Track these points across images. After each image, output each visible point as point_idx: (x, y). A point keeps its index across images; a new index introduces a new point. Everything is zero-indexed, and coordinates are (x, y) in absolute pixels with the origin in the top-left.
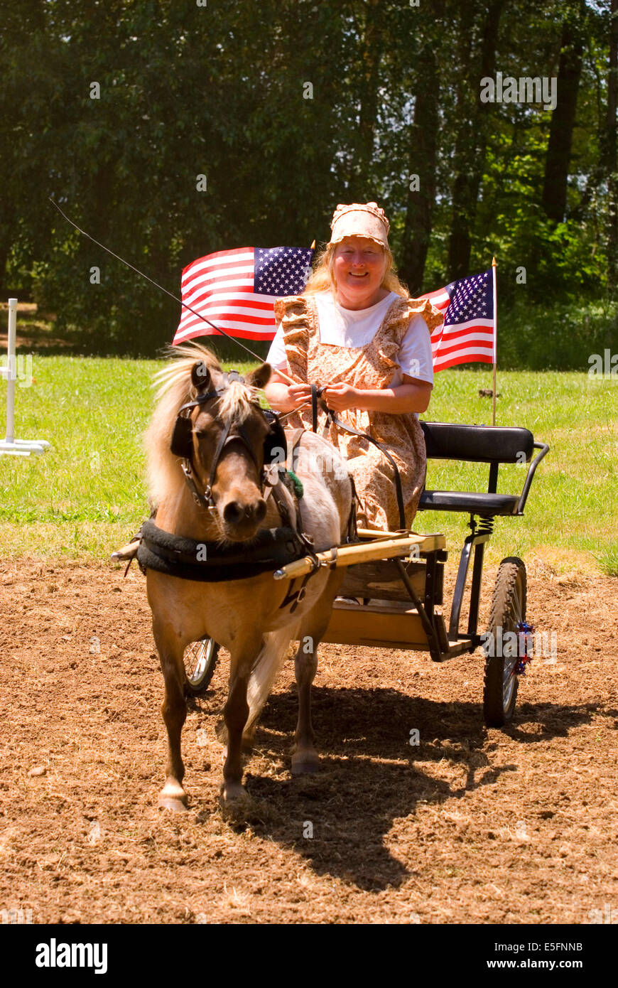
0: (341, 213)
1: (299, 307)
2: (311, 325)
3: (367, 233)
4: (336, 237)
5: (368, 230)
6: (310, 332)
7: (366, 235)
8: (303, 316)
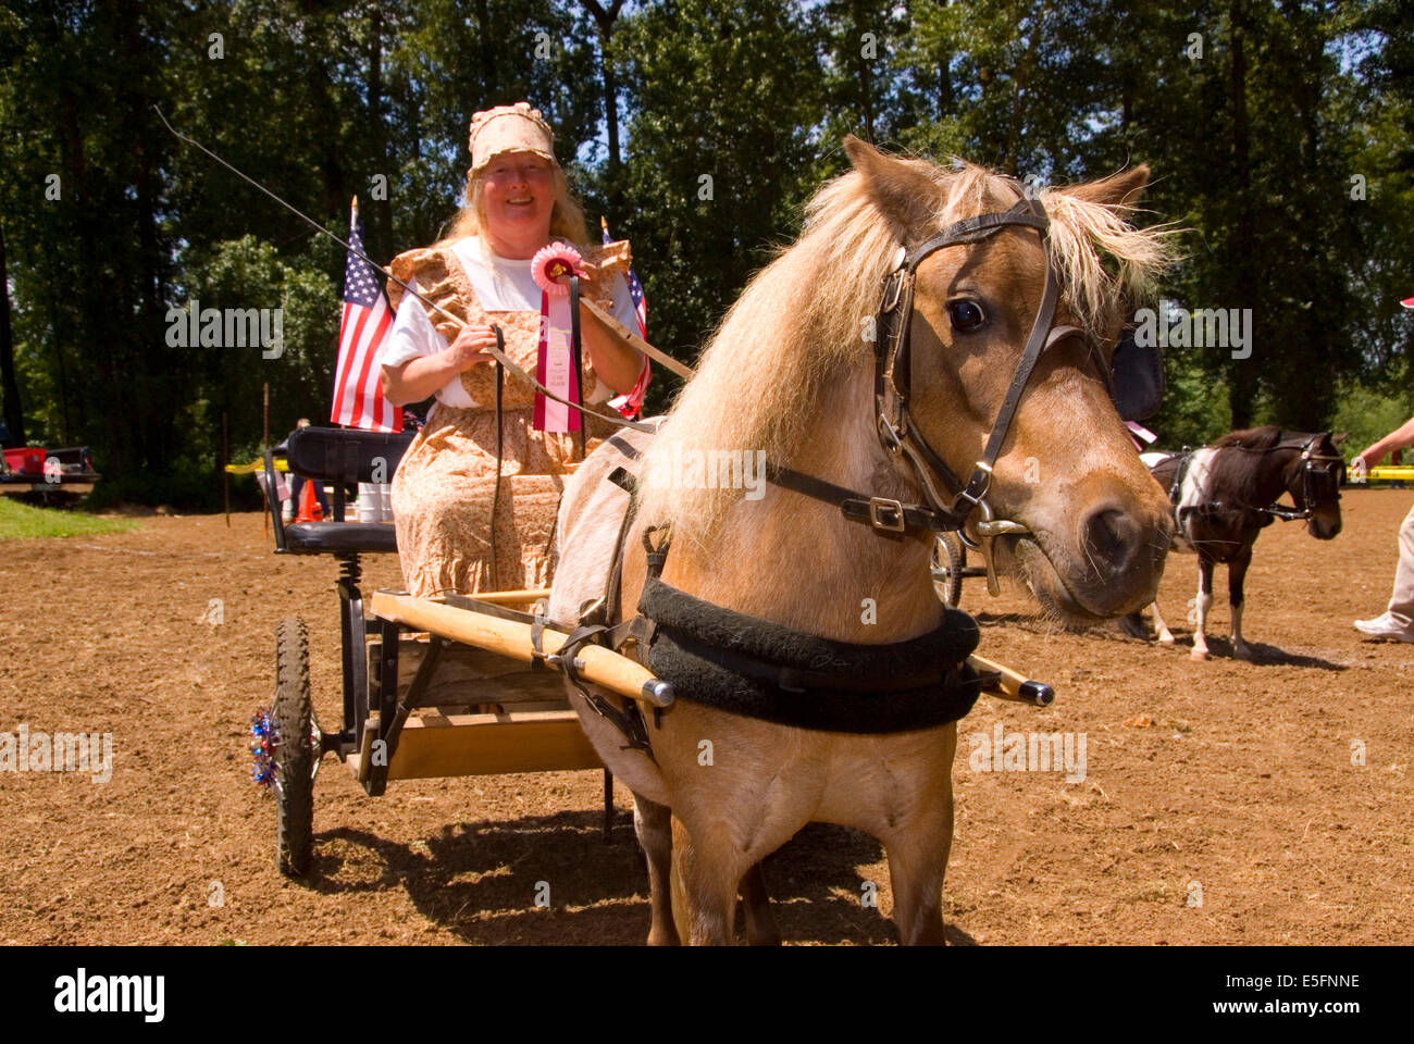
0: (480, 124)
1: (436, 269)
2: (461, 289)
3: (523, 144)
4: (479, 160)
5: (525, 140)
6: (464, 298)
7: (522, 147)
8: (447, 280)
